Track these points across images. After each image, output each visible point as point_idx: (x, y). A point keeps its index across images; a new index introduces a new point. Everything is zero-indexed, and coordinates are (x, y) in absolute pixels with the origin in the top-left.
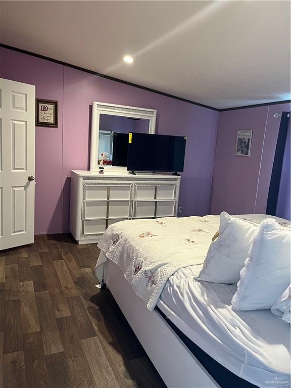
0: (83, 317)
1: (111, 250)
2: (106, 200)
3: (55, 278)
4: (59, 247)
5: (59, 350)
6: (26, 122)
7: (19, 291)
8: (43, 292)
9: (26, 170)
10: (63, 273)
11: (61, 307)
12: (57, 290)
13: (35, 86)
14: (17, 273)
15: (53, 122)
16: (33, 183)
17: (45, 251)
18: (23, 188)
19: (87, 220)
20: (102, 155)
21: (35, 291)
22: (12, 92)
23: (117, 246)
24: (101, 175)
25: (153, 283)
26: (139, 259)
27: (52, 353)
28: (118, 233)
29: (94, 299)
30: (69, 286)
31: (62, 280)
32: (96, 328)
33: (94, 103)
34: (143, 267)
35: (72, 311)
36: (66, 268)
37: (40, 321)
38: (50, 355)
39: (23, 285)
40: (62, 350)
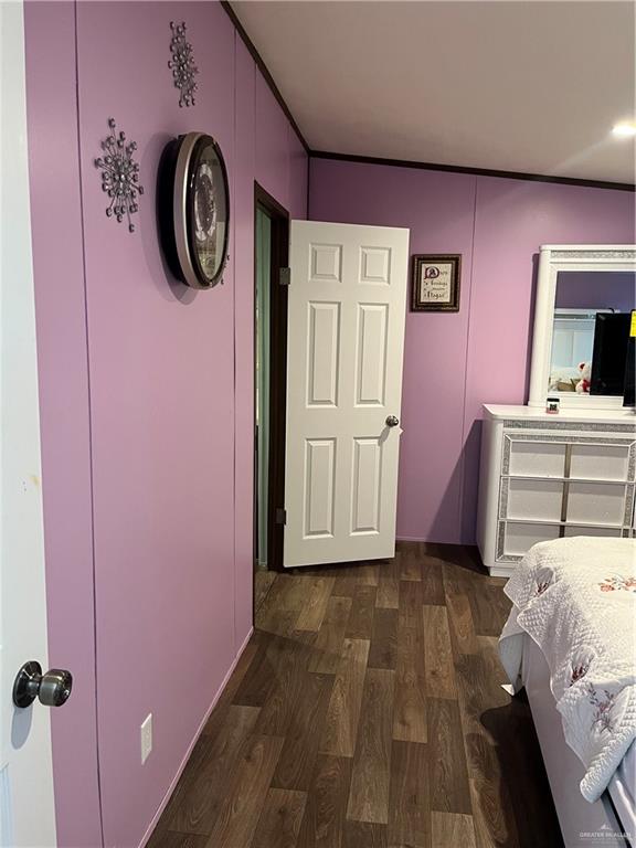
0: (453, 755)
1: (529, 606)
2: (562, 477)
3: (418, 645)
4: (444, 575)
5: (377, 818)
6: (387, 305)
7: (338, 657)
8: (383, 670)
9: (383, 403)
10: (436, 638)
11: (410, 716)
12: (412, 674)
13: (408, 230)
14: (348, 616)
15: (448, 300)
16: (397, 431)
17: (412, 579)
18: (376, 440)
19: (510, 523)
20: (582, 367)
21: (368, 666)
22: (362, 247)
23: (542, 599)
24: (552, 417)
25: (608, 724)
26: (585, 646)
27: (361, 820)
28: (551, 567)
29: (489, 719)
30: (442, 670)
31: (430, 653)
32: (475, 794)
33: (543, 247)
34: (589, 674)
35: (432, 733)
36: (445, 627)
37: (359, 736)
38: (357, 822)
39: (350, 646)
40: (383, 820)
